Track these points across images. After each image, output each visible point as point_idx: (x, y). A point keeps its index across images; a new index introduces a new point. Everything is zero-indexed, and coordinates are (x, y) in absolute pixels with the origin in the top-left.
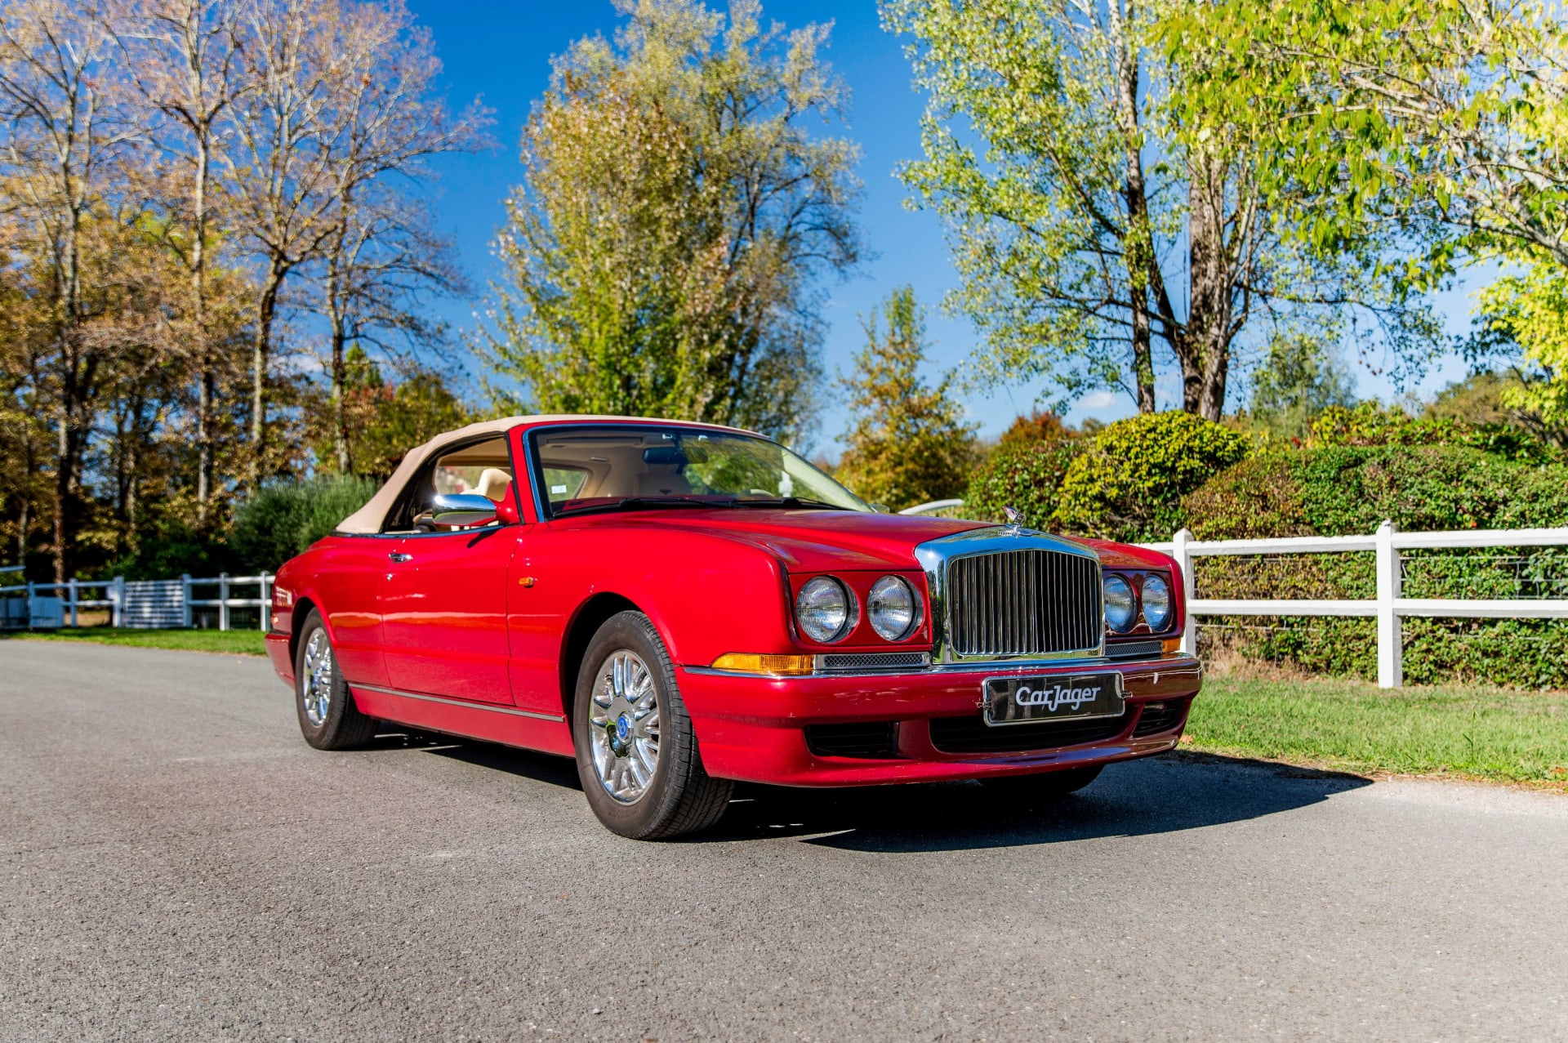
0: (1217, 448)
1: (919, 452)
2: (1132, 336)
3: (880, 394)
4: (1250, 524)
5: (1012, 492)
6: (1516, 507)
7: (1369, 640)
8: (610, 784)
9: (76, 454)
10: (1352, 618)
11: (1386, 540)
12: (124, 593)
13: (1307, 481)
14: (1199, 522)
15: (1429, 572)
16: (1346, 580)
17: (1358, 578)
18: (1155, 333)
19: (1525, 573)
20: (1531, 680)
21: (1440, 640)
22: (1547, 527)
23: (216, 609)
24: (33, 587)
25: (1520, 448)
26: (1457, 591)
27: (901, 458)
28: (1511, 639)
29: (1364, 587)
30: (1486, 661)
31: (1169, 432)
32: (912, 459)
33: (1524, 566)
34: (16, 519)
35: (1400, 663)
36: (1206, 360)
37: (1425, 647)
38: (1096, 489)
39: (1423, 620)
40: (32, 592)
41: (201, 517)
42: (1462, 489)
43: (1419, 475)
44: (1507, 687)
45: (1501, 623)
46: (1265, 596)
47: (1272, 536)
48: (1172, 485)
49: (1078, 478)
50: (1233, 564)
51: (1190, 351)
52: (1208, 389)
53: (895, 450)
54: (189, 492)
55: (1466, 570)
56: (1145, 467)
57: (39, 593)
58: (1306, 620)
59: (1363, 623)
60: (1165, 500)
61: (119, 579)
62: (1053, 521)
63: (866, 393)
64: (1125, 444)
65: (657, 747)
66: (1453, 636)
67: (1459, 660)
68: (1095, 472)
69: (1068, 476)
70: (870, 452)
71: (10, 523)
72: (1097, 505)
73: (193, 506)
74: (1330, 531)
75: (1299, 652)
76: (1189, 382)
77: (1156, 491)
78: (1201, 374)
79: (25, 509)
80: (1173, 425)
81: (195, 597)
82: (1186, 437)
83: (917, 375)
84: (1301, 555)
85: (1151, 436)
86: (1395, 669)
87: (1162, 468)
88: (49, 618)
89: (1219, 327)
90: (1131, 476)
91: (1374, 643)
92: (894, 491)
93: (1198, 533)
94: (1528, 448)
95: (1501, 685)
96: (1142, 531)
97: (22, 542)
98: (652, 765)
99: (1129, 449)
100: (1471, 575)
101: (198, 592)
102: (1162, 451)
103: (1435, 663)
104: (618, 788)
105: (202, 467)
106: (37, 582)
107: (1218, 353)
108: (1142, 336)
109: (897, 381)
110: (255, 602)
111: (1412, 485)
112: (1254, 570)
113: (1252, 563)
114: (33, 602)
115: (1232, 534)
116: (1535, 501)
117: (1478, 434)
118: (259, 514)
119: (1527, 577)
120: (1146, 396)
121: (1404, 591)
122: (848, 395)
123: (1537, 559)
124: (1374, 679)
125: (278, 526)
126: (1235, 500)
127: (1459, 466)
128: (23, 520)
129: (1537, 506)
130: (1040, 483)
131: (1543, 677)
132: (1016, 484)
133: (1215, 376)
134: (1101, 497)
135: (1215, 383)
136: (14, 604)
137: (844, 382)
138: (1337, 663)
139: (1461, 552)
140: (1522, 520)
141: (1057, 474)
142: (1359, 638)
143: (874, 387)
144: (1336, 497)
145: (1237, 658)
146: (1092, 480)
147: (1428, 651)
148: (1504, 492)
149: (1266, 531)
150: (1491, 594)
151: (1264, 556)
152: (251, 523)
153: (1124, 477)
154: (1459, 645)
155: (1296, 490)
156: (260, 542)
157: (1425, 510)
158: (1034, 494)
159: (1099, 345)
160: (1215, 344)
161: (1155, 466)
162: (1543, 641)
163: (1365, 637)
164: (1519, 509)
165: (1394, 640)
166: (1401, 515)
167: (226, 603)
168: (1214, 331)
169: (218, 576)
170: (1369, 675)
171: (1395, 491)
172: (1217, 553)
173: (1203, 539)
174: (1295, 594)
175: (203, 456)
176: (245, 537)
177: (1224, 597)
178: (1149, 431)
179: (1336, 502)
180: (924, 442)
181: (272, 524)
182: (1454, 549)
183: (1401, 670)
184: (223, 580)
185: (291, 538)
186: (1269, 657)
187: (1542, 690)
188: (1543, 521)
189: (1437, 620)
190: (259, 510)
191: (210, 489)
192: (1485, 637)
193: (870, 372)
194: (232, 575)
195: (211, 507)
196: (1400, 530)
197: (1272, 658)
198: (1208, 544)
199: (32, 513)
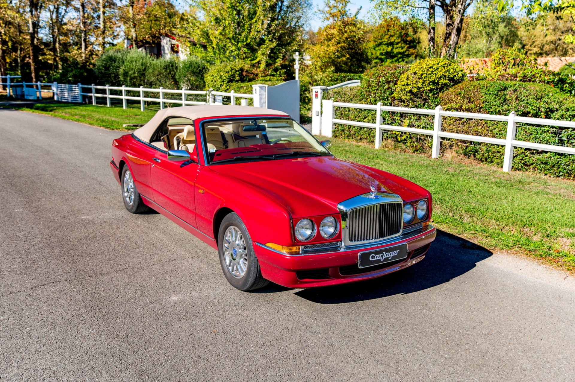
0: (455, 76)
1: (347, 38)
2: (428, 7)
3: (333, 16)
4: (464, 107)
5: (378, 85)
6: (560, 113)
7: (502, 153)
8: (230, 268)
9: (36, 30)
10: (497, 145)
11: (512, 119)
12: (58, 88)
13: (486, 94)
14: (445, 104)
15: (526, 132)
16: (496, 131)
17: (500, 131)
18: (437, 5)
19: (560, 136)
20: (557, 174)
21: (526, 156)
22: (570, 121)
23: (91, 97)
24: (24, 84)
25: (566, 83)
26: (535, 139)
27: (340, 41)
28: (552, 158)
29: (502, 134)
30: (542, 165)
31: (438, 69)
32: (344, 42)
33: (560, 134)
34: (16, 52)
35: (511, 163)
36: (456, 18)
37: (521, 158)
38: (408, 89)
39: (521, 148)
40: (25, 86)
41: (83, 58)
42: (542, 103)
43: (527, 96)
44: (548, 176)
45: (549, 153)
46: (466, 133)
47: (471, 112)
48: (437, 89)
49: (403, 83)
50: (456, 120)
51: (450, 13)
52: (455, 29)
53: (338, 38)
54: (78, 49)
55: (539, 132)
56: (428, 82)
57: (27, 86)
58: (480, 144)
59: (500, 147)
60: (434, 94)
61: (55, 83)
62: (392, 97)
63: (328, 16)
64: (421, 72)
65: (247, 263)
66: (532, 155)
67: (532, 164)
68: (409, 82)
69: (399, 81)
70: (328, 38)
71: (14, 53)
72: (409, 94)
73: (81, 53)
74: (492, 113)
75: (476, 154)
76: (448, 25)
77: (431, 90)
78: (453, 23)
79: (19, 48)
80: (439, 65)
81: (83, 92)
82: (444, 71)
83: (347, 9)
84: (481, 120)
85: (431, 70)
86: (509, 165)
87: (434, 82)
88: (31, 96)
89: (462, 5)
90: (422, 85)
91: (503, 155)
92: (336, 54)
93: (444, 108)
94: (569, 83)
95: (546, 175)
96: (424, 105)
97: (19, 61)
98: (245, 268)
99: (422, 74)
100: (541, 134)
101: (84, 90)
102: (434, 76)
103: (524, 164)
104: (233, 270)
105: (83, 39)
106: (26, 82)
107: (460, 16)
108: (432, 7)
109: (340, 11)
110: (105, 96)
111: (524, 100)
112: (463, 123)
113: (463, 121)
114: (25, 89)
115: (457, 110)
116: (568, 111)
117: (551, 77)
118: (105, 62)
119: (561, 138)
120: (432, 31)
121: (516, 138)
122: (321, 16)
123: (565, 132)
124: (502, 167)
125: (111, 67)
126: (459, 98)
127: (542, 94)
128: (19, 52)
129: (568, 113)
130: (388, 82)
131: (561, 174)
132: (380, 82)
133: (458, 24)
134: (411, 91)
135: (458, 27)
136: (19, 89)
137: (320, 11)
138: (489, 160)
139: (538, 126)
140: (562, 117)
141: (395, 79)
142: (498, 152)
143: (331, 14)
144: (496, 101)
145: (454, 154)
146: (408, 85)
147: (522, 159)
148: (557, 106)
149: (469, 110)
150: (547, 142)
151: (467, 119)
152: (102, 65)
153: (420, 85)
154: (533, 158)
155: (482, 97)
156: (105, 73)
157: (528, 110)
158: (386, 87)
159: (416, 10)
160: (460, 11)
161: (431, 82)
162: (563, 161)
163: (500, 152)
164: (561, 113)
165: (510, 154)
166: (518, 111)
167: (94, 95)
168: (460, 6)
169: (91, 85)
170: (500, 166)
171: (517, 102)
172: (451, 116)
173: (446, 110)
174: (477, 134)
175: (83, 35)
176: (100, 71)
177: (452, 132)
178: (430, 68)
179: (495, 103)
180: (349, 35)
181: (109, 67)
182: (536, 125)
183: (511, 165)
184: (93, 86)
185: (117, 72)
186: (465, 154)
187: (560, 178)
188: (569, 119)
189: (526, 149)
190: (104, 61)
191: (86, 47)
192: (542, 157)
193: (330, 7)
194: (96, 85)
195: (87, 54)
196: (518, 115)
197: (466, 155)
198: (448, 112)
199: (21, 50)
